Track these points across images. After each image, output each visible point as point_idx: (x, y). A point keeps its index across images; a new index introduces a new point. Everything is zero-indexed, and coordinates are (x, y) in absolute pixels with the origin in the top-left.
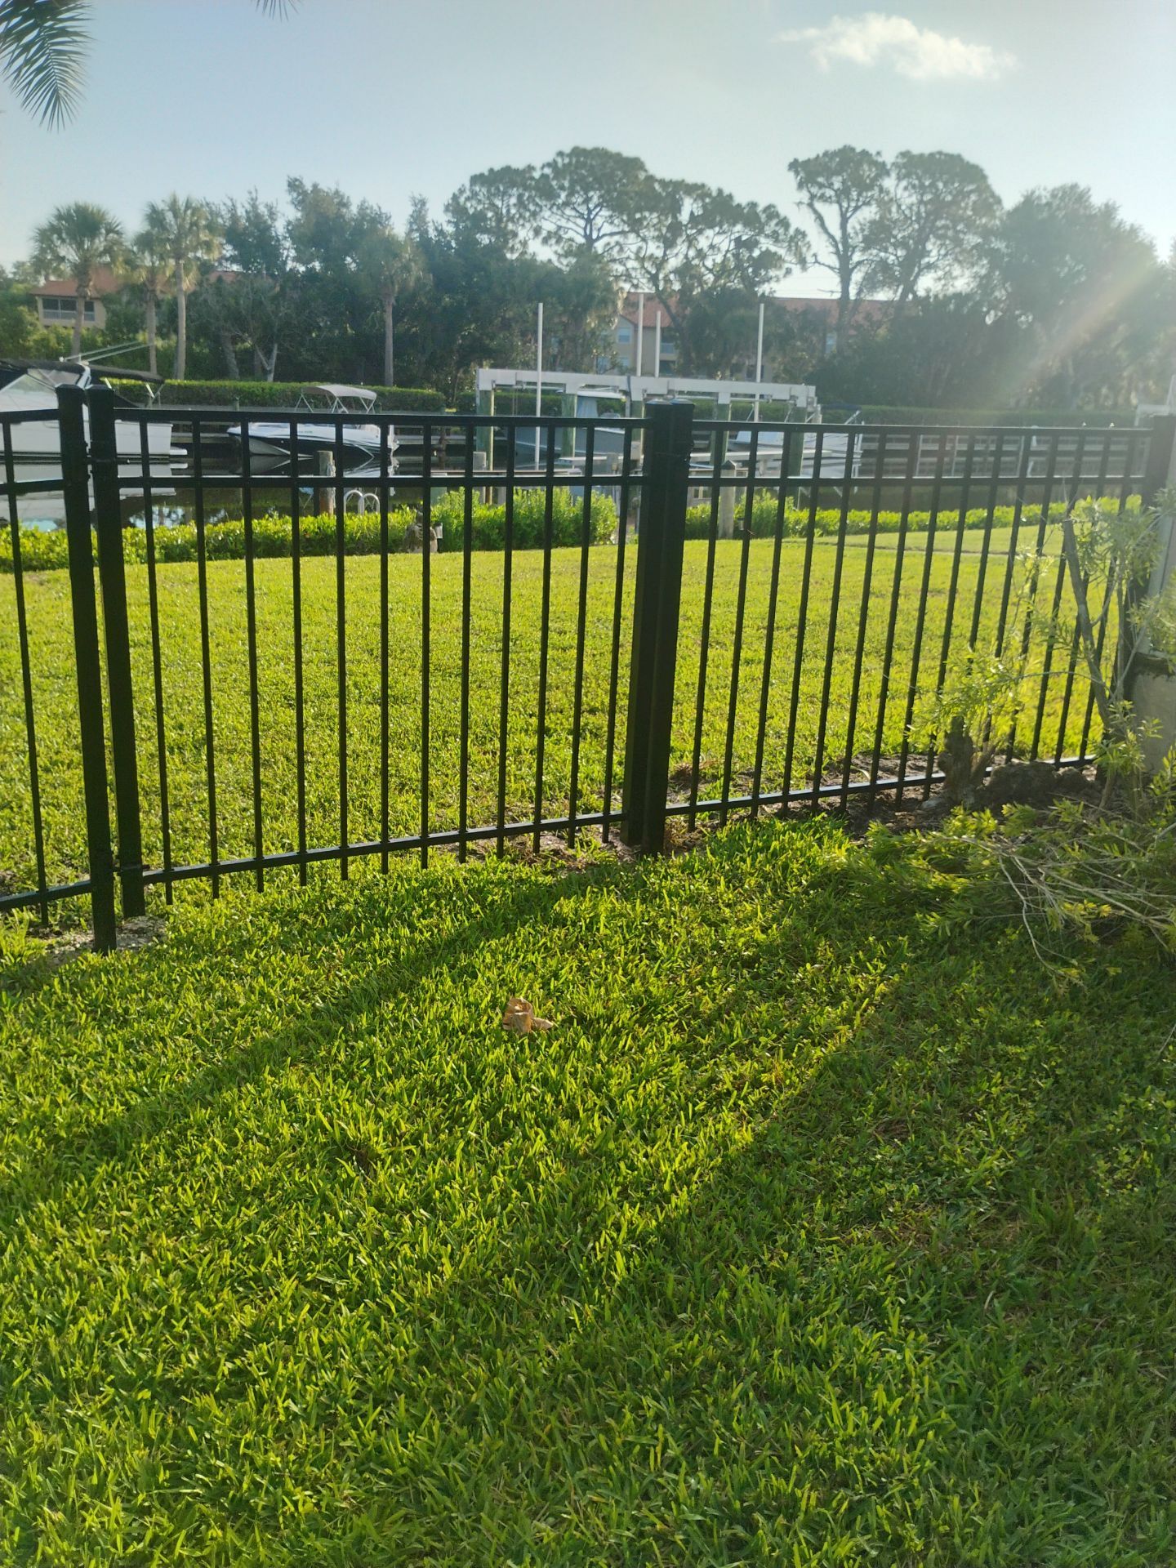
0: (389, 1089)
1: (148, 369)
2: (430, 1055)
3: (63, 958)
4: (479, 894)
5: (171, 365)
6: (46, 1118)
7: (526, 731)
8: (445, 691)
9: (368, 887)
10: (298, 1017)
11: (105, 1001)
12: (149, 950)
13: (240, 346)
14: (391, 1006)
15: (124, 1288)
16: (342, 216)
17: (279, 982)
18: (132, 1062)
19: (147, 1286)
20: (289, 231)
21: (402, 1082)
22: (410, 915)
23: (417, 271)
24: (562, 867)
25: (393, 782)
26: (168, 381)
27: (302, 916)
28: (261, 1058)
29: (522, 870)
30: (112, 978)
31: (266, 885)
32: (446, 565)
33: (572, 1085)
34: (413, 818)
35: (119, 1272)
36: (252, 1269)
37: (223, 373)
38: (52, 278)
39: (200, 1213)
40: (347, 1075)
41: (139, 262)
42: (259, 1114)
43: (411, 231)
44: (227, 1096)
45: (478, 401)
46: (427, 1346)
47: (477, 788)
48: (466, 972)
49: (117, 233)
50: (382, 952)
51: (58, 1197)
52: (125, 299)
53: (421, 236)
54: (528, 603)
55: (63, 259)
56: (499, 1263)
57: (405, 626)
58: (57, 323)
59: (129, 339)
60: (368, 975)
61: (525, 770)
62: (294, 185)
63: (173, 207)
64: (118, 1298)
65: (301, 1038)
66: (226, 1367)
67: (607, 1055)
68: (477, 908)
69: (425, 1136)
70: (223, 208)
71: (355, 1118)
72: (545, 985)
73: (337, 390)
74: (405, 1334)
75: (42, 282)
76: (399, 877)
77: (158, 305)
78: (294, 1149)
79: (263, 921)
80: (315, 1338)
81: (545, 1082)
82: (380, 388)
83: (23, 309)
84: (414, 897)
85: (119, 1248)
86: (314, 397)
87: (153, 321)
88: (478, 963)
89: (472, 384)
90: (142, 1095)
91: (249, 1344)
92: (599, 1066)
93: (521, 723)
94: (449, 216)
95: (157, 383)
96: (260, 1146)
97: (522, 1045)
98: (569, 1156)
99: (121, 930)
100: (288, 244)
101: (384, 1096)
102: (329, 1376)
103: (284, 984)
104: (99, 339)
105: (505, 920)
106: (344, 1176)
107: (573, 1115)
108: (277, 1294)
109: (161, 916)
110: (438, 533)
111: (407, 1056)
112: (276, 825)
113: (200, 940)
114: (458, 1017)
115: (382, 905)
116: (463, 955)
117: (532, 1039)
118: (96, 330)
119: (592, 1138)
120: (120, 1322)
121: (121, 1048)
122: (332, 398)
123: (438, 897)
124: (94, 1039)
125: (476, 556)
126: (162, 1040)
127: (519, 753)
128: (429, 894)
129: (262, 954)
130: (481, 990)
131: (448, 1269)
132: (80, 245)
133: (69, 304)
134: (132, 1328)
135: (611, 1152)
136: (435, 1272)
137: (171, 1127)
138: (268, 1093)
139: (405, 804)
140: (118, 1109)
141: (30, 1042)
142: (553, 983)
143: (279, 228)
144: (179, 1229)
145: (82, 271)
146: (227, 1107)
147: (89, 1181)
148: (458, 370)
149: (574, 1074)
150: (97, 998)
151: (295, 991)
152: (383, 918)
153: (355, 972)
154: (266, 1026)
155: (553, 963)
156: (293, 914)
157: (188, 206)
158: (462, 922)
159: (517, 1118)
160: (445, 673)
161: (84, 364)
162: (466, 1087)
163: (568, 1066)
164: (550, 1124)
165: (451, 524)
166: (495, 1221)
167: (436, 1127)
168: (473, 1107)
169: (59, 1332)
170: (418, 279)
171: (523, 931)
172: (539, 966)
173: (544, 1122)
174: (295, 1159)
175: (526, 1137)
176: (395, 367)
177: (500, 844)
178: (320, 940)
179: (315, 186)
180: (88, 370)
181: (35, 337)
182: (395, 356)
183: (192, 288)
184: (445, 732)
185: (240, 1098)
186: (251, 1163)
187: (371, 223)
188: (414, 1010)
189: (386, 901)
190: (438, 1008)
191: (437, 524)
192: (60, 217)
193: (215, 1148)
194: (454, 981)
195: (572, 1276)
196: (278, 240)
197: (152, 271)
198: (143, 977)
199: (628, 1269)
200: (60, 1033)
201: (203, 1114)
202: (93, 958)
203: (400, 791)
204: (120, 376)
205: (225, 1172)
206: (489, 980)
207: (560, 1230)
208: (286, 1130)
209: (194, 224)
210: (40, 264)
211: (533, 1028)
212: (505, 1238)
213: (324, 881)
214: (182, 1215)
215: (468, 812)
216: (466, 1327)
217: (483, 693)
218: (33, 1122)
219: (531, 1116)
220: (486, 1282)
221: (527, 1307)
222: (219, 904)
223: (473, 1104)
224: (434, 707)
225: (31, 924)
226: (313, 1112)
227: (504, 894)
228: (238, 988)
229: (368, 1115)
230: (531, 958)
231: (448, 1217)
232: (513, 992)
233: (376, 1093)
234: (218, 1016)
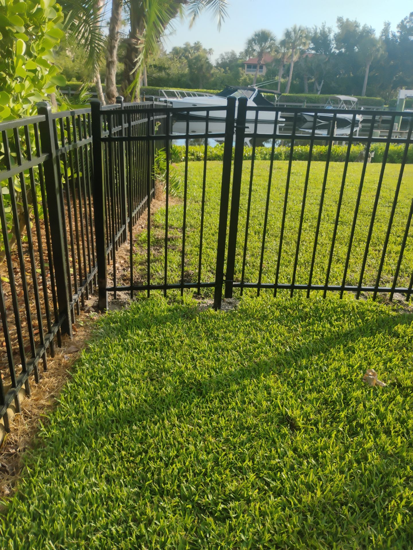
0: (308, 396)
1: (277, 90)
2: (329, 385)
3: (202, 309)
4: (362, 314)
5: (285, 88)
6: (183, 373)
7: (395, 243)
8: (363, 223)
9: (317, 302)
10: (279, 353)
11: (212, 330)
12: (231, 312)
13: (310, 81)
14: (316, 358)
15: (192, 455)
16: (356, 31)
17: (274, 337)
18: (216, 357)
19: (200, 457)
20: (335, 38)
21: (315, 395)
22: (331, 318)
23: (382, 51)
24: (401, 309)
25: (335, 258)
26: (283, 94)
27: (288, 310)
28: (262, 369)
29: (384, 307)
30: (216, 321)
31: (277, 294)
32: (373, 169)
33: (390, 418)
34: (340, 275)
35: (192, 448)
36: (239, 464)
37: (302, 91)
38: (251, 57)
39: (226, 430)
40: (293, 385)
41: (280, 51)
42: (255, 392)
43: (382, 35)
44: (246, 382)
45: (398, 103)
46: (303, 527)
47: (369, 266)
48: (350, 350)
49: (274, 40)
50: (317, 333)
51: (179, 408)
52: (274, 64)
53: (386, 38)
54: (405, 187)
55: (255, 50)
56: (342, 497)
57: (351, 192)
58: (250, 73)
59: (272, 79)
60: (310, 342)
61: (392, 261)
62: (340, 20)
63: (295, 31)
64: (189, 459)
65: (279, 363)
66: (221, 507)
67: (409, 406)
68: (360, 321)
69: (320, 424)
70: (312, 29)
71: (292, 406)
72: (385, 364)
73: (343, 97)
74: (295, 519)
75: (248, 59)
76: (330, 301)
77: (284, 66)
78: (266, 413)
79: (274, 309)
80: (257, 506)
81: (378, 412)
82: (359, 97)
83: (240, 69)
84: (334, 311)
85: (195, 437)
86: (334, 100)
87: (281, 72)
88: (356, 347)
89: (396, 96)
90: (217, 372)
91: (232, 499)
92: (404, 411)
93: (393, 239)
94: (399, 29)
95: (279, 95)
96: (253, 408)
97: (370, 391)
98: (384, 454)
99: (224, 301)
100: (334, 42)
101: (306, 400)
102: (260, 527)
103: (276, 338)
104: (263, 79)
105: (371, 329)
106: (283, 432)
107: (388, 433)
108: (247, 478)
109: (238, 299)
110: (372, 155)
111: (319, 383)
112: (286, 269)
113: (249, 312)
114: (344, 370)
115: (321, 312)
116: (350, 342)
117: (375, 390)
118: (263, 76)
119: (396, 447)
120: (187, 470)
121: (213, 350)
122: (340, 100)
123: (344, 313)
124: (204, 344)
125: (388, 165)
126: (228, 351)
127: (390, 252)
128: (341, 310)
129: (270, 323)
130: (355, 360)
131: (319, 493)
132: (261, 45)
133: (255, 67)
134: (191, 474)
135: (404, 457)
136: (313, 492)
137: (223, 390)
138: (260, 385)
139: (337, 269)
140: (206, 376)
141: (184, 340)
142: (389, 364)
143: (332, 36)
144: (217, 435)
145: (260, 54)
146: (245, 387)
147: (191, 404)
148: (392, 90)
149: (392, 412)
150: (209, 328)
151: (280, 341)
152: (320, 317)
153: (305, 339)
154: (266, 354)
155: (390, 354)
156: (285, 308)
157: (299, 30)
158: (352, 326)
159: (362, 426)
160: (364, 214)
161: (256, 88)
162: (341, 405)
163: (389, 408)
164: (377, 434)
165: (378, 152)
166: (344, 476)
167: (326, 419)
168: (343, 416)
169: (167, 465)
170: (382, 54)
171: (379, 336)
172: (383, 354)
173: (374, 432)
174: (266, 418)
175: (364, 437)
176: (367, 89)
177: (375, 294)
178: (294, 322)
179: (347, 20)
180: (257, 90)
181: (242, 78)
182: (368, 84)
183: (296, 60)
184: (360, 239)
185: (250, 384)
186: (248, 415)
187: (368, 32)
188: (326, 362)
189: (323, 310)
190: (335, 364)
191: (372, 151)
192: (256, 35)
193: (237, 404)
194: (345, 353)
195: (375, 515)
196: (330, 41)
197: (284, 54)
198: (227, 322)
199: (403, 522)
200: (195, 339)
201: (235, 387)
202: (212, 311)
203: (337, 263)
204: (267, 92)
205: (238, 415)
206: (360, 356)
207: (373, 491)
208: (264, 403)
209: (301, 36)
210: (248, 52)
211: (376, 385)
212: (347, 485)
213: (300, 296)
214: (219, 429)
215: (364, 277)
216: (322, 525)
217: (379, 224)
218: (178, 373)
219: (369, 427)
220: (335, 505)
221: (351, 524)
222: (259, 298)
223: (343, 414)
224: (357, 228)
225: (195, 293)
226: (276, 399)
227: (373, 317)
228: (259, 336)
229: (298, 406)
230: (380, 349)
231: (323, 466)
232: (370, 364)
233: (303, 396)
234: (249, 345)
